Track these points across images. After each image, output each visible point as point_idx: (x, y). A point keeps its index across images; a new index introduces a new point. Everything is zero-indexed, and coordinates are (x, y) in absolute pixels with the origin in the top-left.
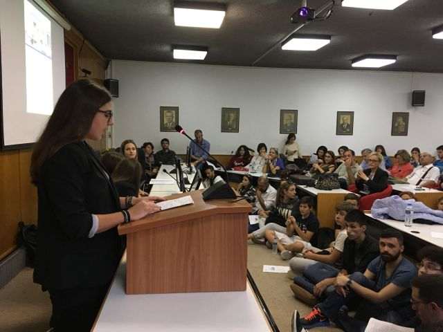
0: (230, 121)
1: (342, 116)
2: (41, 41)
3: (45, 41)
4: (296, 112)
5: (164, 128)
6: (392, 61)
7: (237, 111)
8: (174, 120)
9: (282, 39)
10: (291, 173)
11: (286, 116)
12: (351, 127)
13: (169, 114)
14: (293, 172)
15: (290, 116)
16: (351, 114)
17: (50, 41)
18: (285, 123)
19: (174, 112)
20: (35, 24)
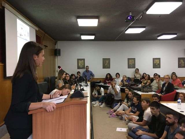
0: (106, 64)
1: (155, 60)
2: (25, 35)
3: (27, 35)
4: (134, 59)
5: (79, 68)
6: (175, 36)
7: (109, 59)
8: (83, 64)
9: (125, 29)
10: (131, 85)
11: (130, 61)
12: (159, 64)
13: (81, 62)
14: (132, 85)
15: (132, 61)
16: (159, 59)
17: (29, 35)
18: (130, 64)
19: (83, 61)
20: (22, 28)
